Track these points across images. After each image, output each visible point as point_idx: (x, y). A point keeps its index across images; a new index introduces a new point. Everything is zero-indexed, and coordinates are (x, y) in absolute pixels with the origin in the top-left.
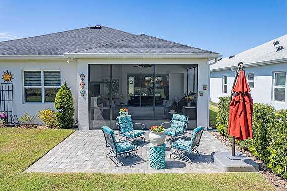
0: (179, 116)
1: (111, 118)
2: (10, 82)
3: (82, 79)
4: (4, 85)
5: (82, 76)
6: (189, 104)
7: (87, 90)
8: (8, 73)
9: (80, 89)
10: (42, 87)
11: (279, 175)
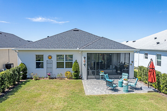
0: (125, 74)
1: (96, 75)
2: (51, 60)
3: (85, 59)
4: (49, 61)
5: (85, 58)
6: (126, 68)
7: (86, 63)
8: (50, 56)
9: (83, 63)
10: (65, 62)
11: (163, 93)
